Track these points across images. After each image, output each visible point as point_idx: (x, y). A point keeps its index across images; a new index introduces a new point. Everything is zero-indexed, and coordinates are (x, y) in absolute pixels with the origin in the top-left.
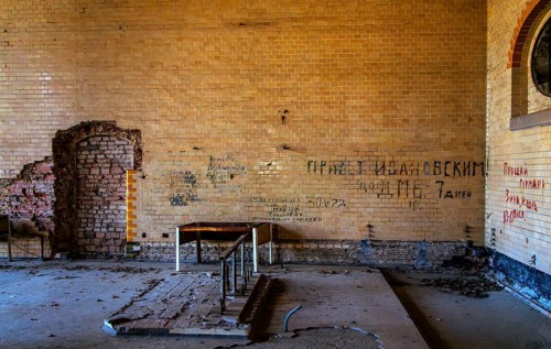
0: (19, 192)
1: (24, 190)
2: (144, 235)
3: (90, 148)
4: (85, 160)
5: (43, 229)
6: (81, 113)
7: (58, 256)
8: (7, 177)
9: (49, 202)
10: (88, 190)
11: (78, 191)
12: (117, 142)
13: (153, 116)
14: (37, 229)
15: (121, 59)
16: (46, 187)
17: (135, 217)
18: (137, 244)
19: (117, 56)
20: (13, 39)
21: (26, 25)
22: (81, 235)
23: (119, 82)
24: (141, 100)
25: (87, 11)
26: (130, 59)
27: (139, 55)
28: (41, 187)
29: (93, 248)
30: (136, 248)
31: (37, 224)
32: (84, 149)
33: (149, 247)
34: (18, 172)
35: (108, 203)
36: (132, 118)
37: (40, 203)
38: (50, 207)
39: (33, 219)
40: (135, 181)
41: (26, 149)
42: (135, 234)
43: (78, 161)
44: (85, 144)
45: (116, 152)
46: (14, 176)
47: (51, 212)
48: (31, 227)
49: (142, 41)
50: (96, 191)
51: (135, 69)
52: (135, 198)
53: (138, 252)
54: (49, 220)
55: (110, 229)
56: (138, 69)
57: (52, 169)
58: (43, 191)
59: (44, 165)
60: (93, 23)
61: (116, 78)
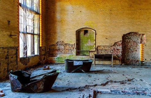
0: (113, 49)
1: (114, 48)
2: (146, 60)
3: (128, 38)
4: (127, 41)
5: (119, 58)
6: (130, 30)
7: (123, 64)
8: (111, 45)
9: (120, 51)
10: (128, 48)
11: (125, 49)
12: (136, 37)
13: (149, 31)
14: (118, 58)
15: (140, 17)
16: (120, 48)
17: (143, 55)
18: (143, 62)
19: (139, 16)
20: (113, 12)
21: (116, 9)
22: (126, 59)
23: (140, 23)
24: (146, 27)
25: (132, 5)
26: (142, 17)
27: (145, 16)
28: (118, 48)
29: (128, 63)
30: (143, 63)
31: (118, 57)
32: (127, 38)
33: (147, 63)
34: (113, 44)
35: (133, 52)
36: (143, 31)
37: (118, 52)
38: (121, 53)
39: (117, 55)
40: (144, 46)
41: (115, 39)
42: (143, 59)
43: (125, 41)
44: (127, 37)
45: (135, 39)
46: (112, 45)
47: (121, 54)
48: (116, 57)
49: (146, 13)
50: (130, 49)
51: (144, 19)
52: (143, 51)
53: (144, 64)
54: (120, 56)
55: (134, 58)
56: (145, 19)
57: (121, 43)
58: (119, 49)
59: (120, 42)
60: (133, 8)
61: (139, 22)
